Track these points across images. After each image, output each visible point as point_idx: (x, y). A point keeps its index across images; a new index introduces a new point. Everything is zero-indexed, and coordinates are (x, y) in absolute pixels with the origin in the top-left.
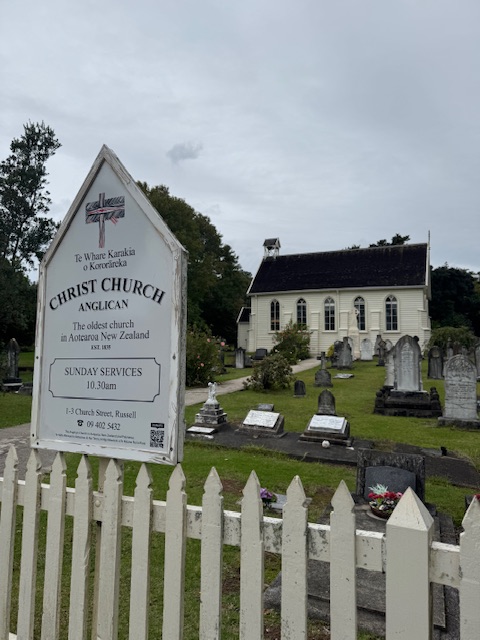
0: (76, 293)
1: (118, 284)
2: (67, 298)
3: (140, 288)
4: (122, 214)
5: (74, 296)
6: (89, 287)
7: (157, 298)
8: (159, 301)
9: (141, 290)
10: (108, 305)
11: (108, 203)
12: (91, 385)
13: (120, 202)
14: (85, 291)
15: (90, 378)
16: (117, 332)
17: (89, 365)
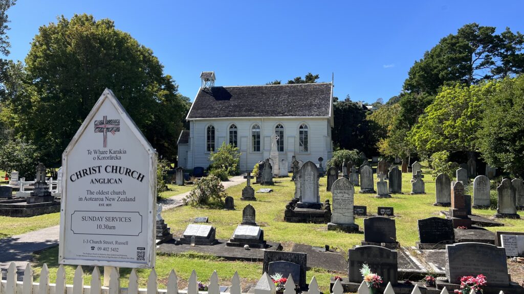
0: (88, 172)
1: (115, 169)
2: (82, 175)
3: (129, 172)
4: (118, 130)
5: (87, 174)
6: (97, 169)
7: (140, 179)
8: (141, 181)
9: (130, 174)
10: (109, 181)
11: (110, 122)
12: (99, 227)
13: (117, 122)
14: (94, 172)
15: (99, 223)
16: (116, 197)
17: (97, 215)
